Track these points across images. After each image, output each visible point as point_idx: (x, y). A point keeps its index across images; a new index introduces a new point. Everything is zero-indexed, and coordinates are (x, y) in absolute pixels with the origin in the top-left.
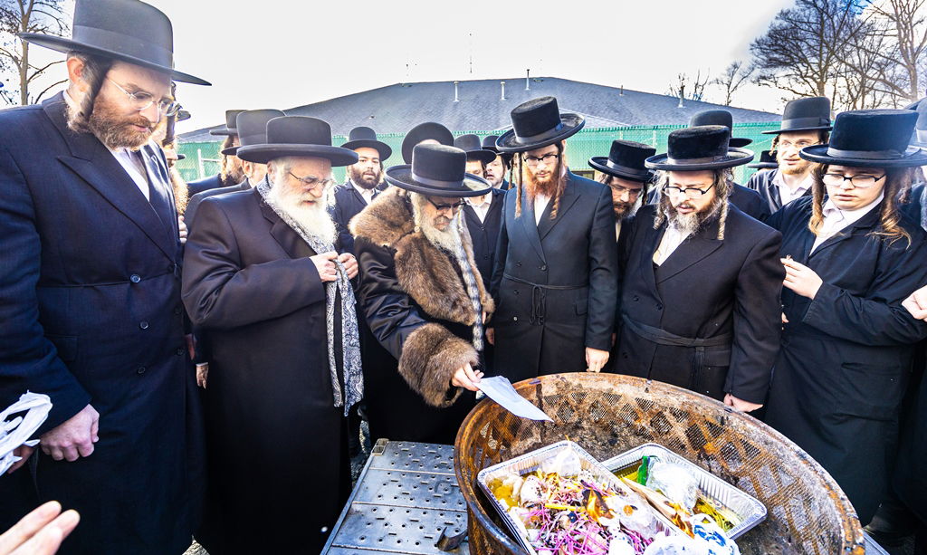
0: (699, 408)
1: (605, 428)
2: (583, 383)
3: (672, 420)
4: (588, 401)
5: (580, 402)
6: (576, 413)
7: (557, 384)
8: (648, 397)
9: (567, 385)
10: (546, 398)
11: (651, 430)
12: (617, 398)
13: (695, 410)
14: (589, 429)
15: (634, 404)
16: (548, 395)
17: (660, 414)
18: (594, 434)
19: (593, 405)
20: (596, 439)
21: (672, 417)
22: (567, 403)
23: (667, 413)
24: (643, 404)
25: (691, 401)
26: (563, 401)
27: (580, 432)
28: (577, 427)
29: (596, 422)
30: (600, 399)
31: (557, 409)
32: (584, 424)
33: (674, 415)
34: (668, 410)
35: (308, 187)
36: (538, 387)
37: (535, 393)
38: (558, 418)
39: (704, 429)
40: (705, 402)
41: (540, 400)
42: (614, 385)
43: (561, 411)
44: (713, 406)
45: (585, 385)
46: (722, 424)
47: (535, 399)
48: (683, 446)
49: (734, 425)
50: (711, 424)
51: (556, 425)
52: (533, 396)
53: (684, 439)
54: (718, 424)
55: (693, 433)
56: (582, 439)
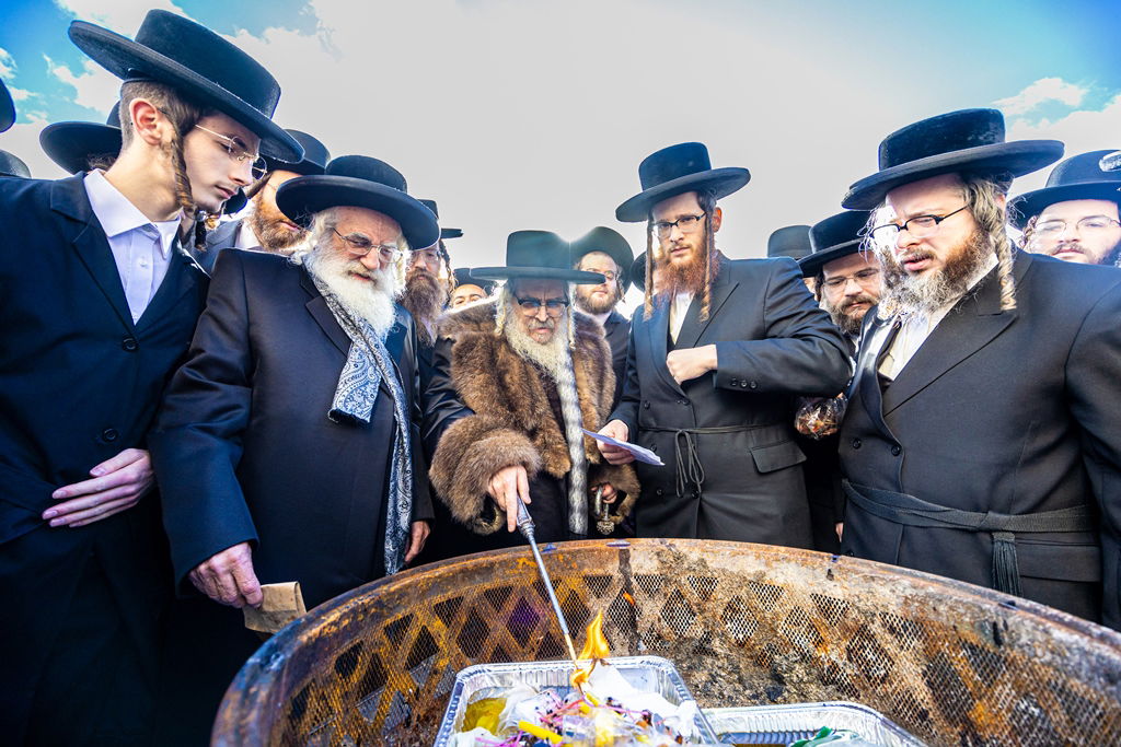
0: (942, 608)
1: (759, 660)
2: (709, 558)
3: (890, 644)
4: (721, 596)
5: (706, 596)
6: (699, 618)
7: (658, 554)
8: (836, 591)
9: (679, 558)
10: (638, 577)
11: (850, 670)
12: (775, 592)
13: (932, 616)
14: (727, 657)
15: (809, 606)
16: (642, 572)
17: (862, 632)
18: (736, 670)
19: (730, 607)
20: (740, 680)
21: (888, 637)
22: (680, 596)
23: (876, 627)
24: (826, 607)
25: (922, 593)
26: (672, 589)
27: (709, 660)
28: (702, 649)
29: (741, 645)
30: (743, 593)
31: (661, 604)
32: (716, 644)
33: (892, 630)
34: (878, 621)
36: (625, 558)
37: (617, 564)
38: (664, 623)
39: (960, 662)
40: (951, 591)
41: (626, 576)
42: (767, 564)
43: (668, 609)
44: (970, 598)
45: (713, 563)
46: (998, 641)
47: (617, 575)
48: (924, 715)
49: (1024, 639)
50: (972, 648)
51: (659, 637)
52: (613, 568)
53: (923, 694)
54: (990, 645)
55: (939, 676)
56: (713, 679)
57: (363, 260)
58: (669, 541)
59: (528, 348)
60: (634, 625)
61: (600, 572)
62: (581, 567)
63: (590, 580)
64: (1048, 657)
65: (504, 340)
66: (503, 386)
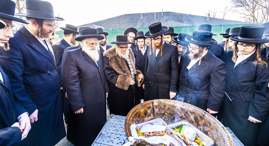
0: (197, 111)
1: (172, 115)
2: (165, 102)
3: (190, 114)
4: (167, 107)
5: (165, 107)
6: (163, 110)
7: (158, 102)
8: (184, 107)
9: (161, 103)
10: (155, 106)
11: (184, 117)
12: (175, 107)
13: (196, 112)
14: (167, 115)
15: (180, 109)
16: (155, 105)
17: (187, 112)
18: (168, 117)
19: (168, 109)
20: (169, 118)
21: (190, 113)
22: (161, 108)
23: (189, 112)
24: (182, 109)
25: (195, 109)
26: (160, 107)
27: (164, 116)
28: (164, 114)
29: (169, 113)
30: (170, 107)
31: (158, 109)
32: (166, 114)
33: (191, 113)
34: (189, 111)
35: (92, 45)
36: (153, 103)
37: (152, 104)
38: (158, 112)
39: (199, 118)
40: (199, 110)
41: (153, 106)
42: (174, 103)
43: (159, 110)
44: (201, 111)
45: (166, 103)
46: (203, 116)
47: (152, 106)
48: (193, 122)
49: (206, 117)
50: (200, 116)
51: (158, 114)
52: (151, 105)
53: (193, 120)
54: (202, 116)
55: (196, 118)
56: (165, 118)
57: (93, 47)
58: (159, 100)
59: (122, 56)
60: (154, 112)
61: (149, 106)
62: (146, 106)
63: (148, 107)
64: (209, 119)
65: (118, 55)
66: (119, 65)
